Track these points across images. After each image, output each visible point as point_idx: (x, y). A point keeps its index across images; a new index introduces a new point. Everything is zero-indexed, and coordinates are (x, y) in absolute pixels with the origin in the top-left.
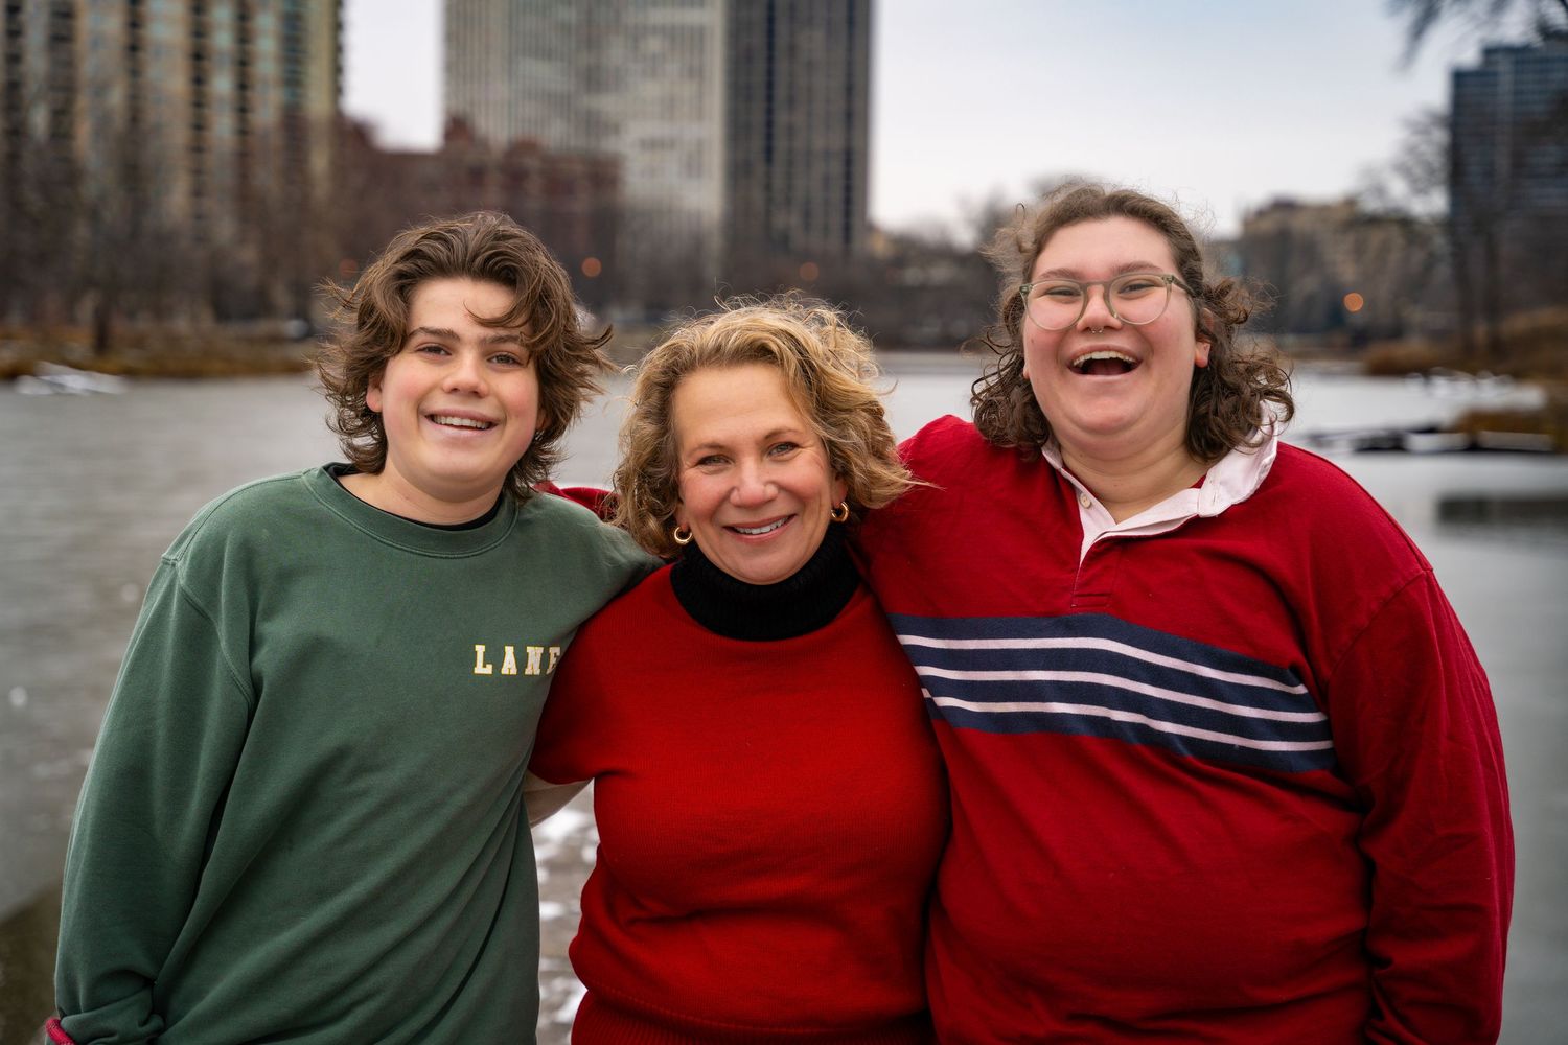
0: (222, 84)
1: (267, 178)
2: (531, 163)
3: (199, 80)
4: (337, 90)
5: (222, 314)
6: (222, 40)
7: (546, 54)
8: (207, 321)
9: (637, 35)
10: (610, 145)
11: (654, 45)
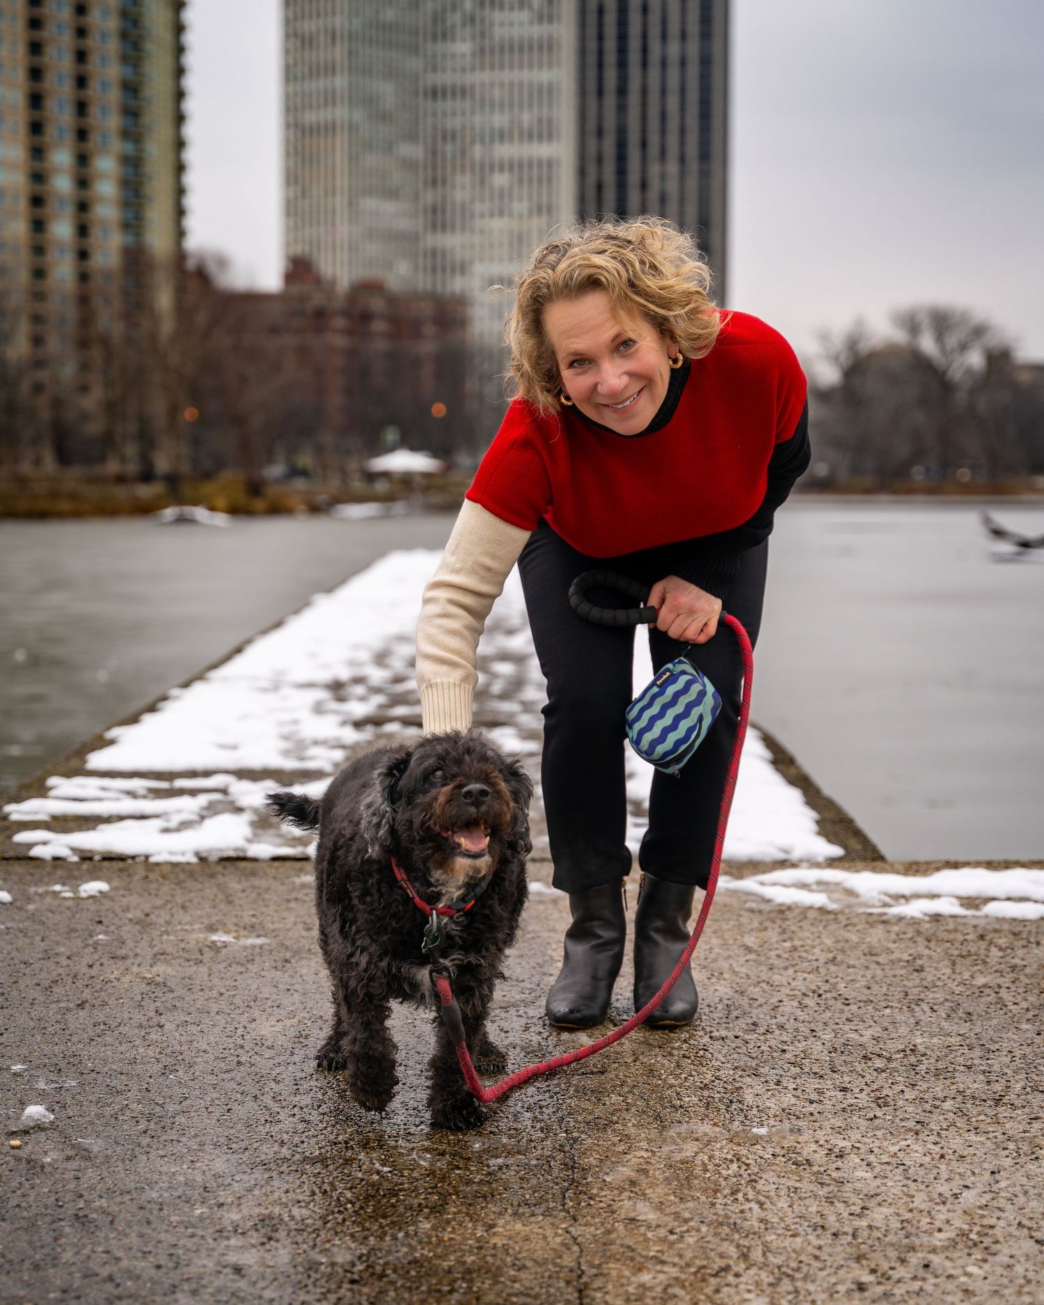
0: (62, 229)
1: (109, 321)
2: (377, 304)
3: (38, 226)
4: (180, 233)
5: (64, 457)
6: (63, 184)
7: (392, 194)
8: (49, 463)
9: (484, 170)
10: (457, 285)
11: (500, 180)
